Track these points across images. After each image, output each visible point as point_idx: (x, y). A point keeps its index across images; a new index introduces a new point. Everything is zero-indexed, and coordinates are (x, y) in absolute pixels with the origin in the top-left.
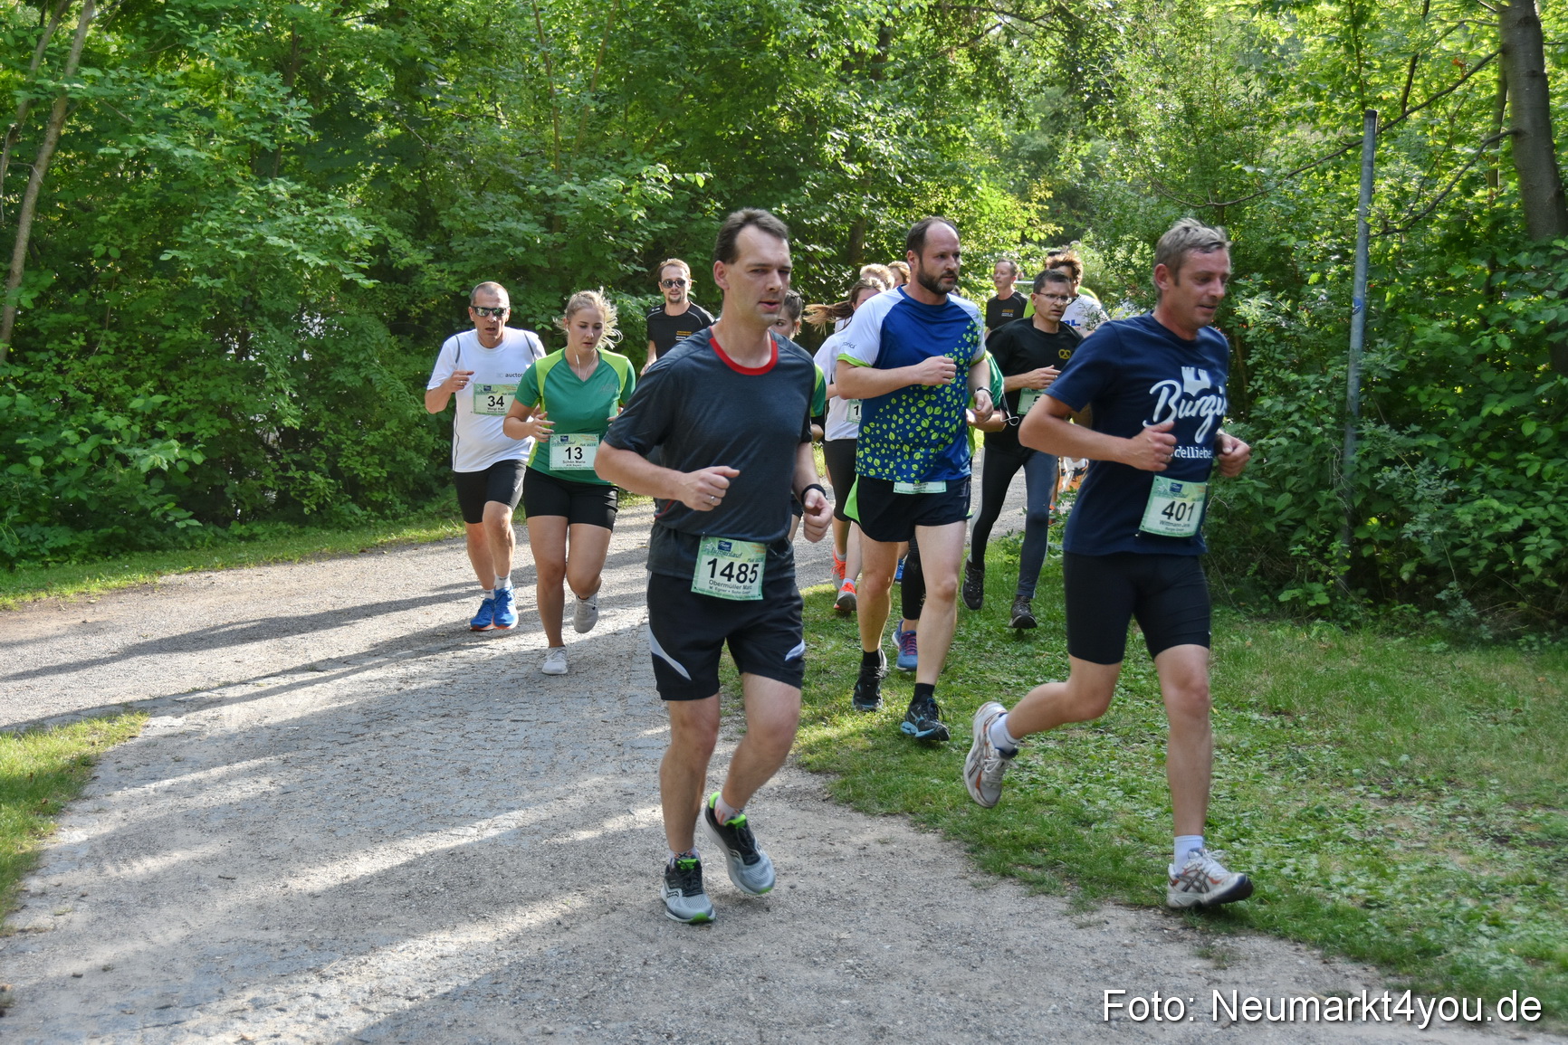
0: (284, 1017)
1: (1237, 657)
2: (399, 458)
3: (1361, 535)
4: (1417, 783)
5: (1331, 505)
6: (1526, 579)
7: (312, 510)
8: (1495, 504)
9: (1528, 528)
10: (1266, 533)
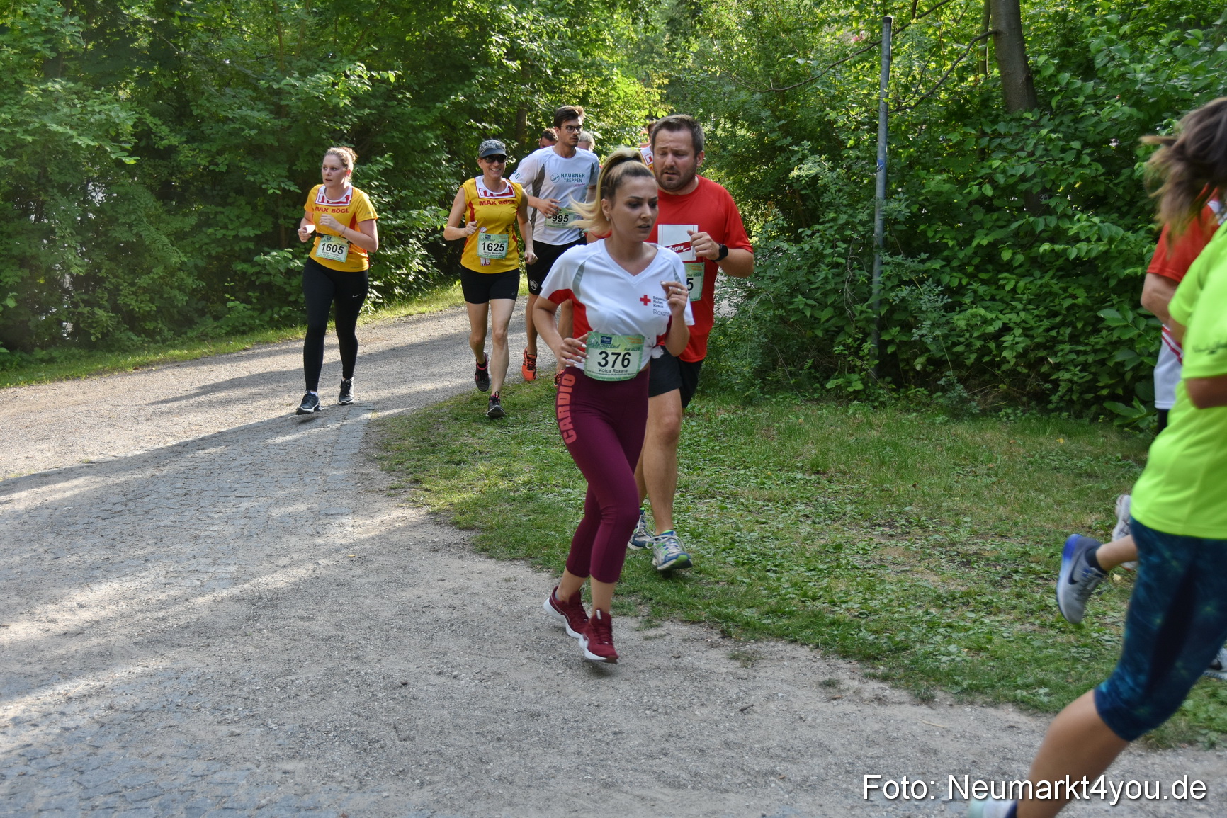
0: (37, 731)
1: (791, 432)
2: (165, 296)
3: (886, 337)
4: (911, 523)
5: (864, 316)
6: (1005, 367)
7: (97, 337)
8: (982, 312)
9: (1006, 329)
10: (817, 336)
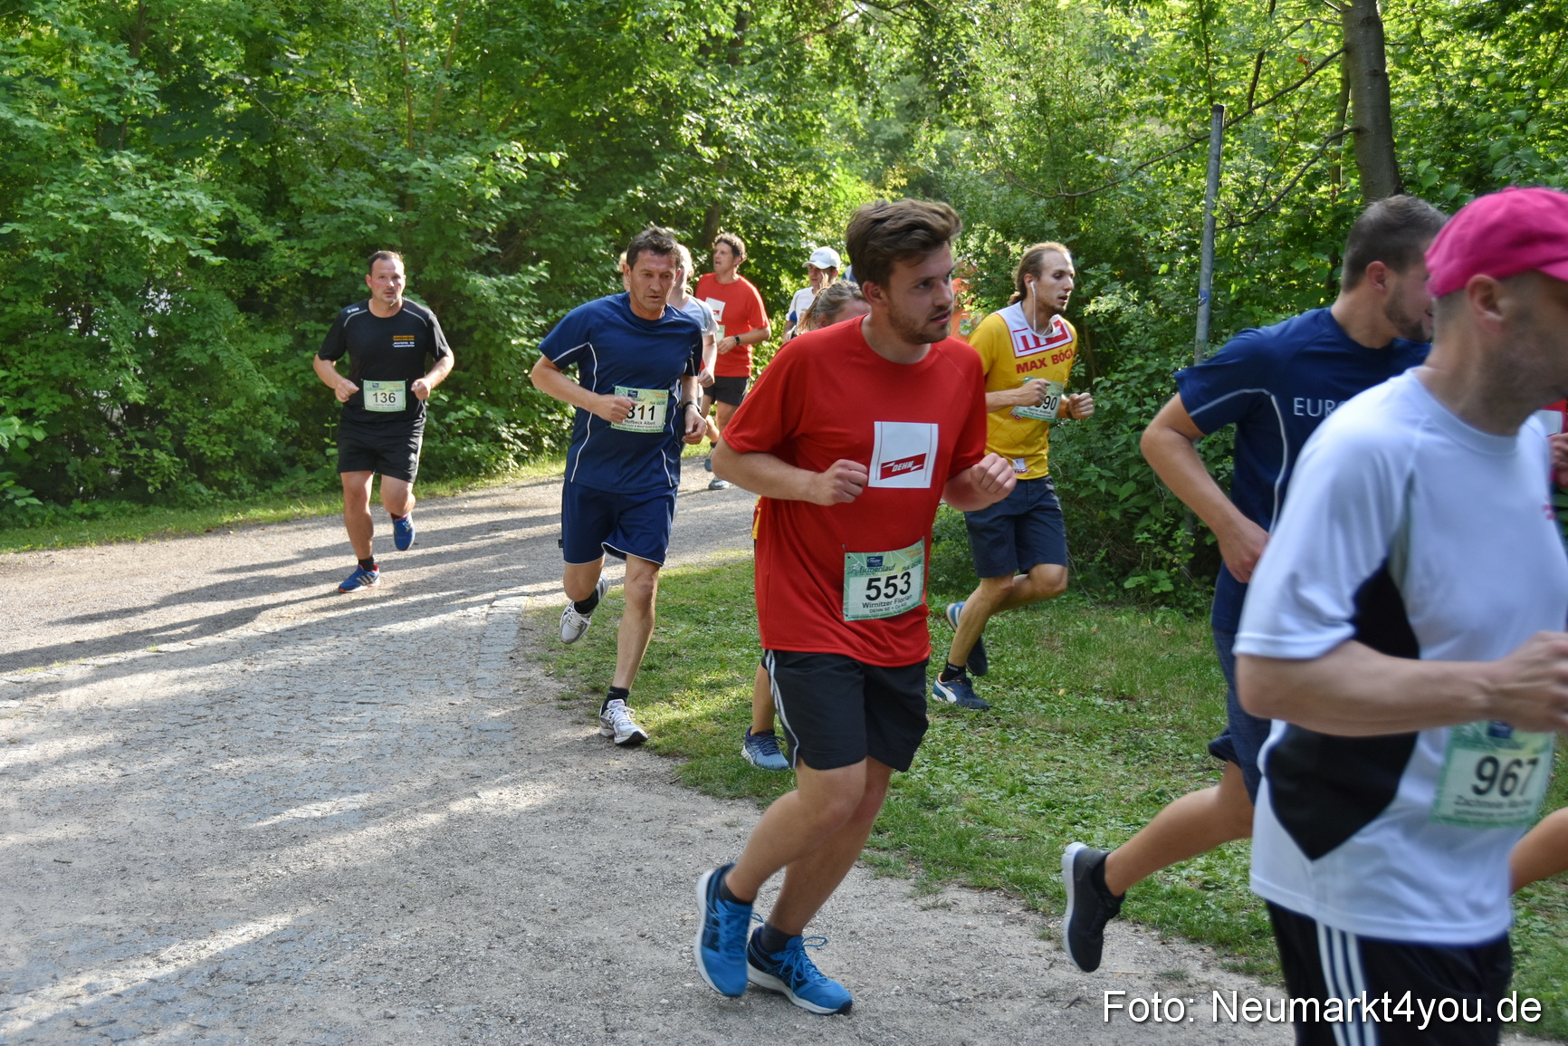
1: (1082, 642)
2: (246, 437)
7: (156, 489)
10: (1112, 519)
